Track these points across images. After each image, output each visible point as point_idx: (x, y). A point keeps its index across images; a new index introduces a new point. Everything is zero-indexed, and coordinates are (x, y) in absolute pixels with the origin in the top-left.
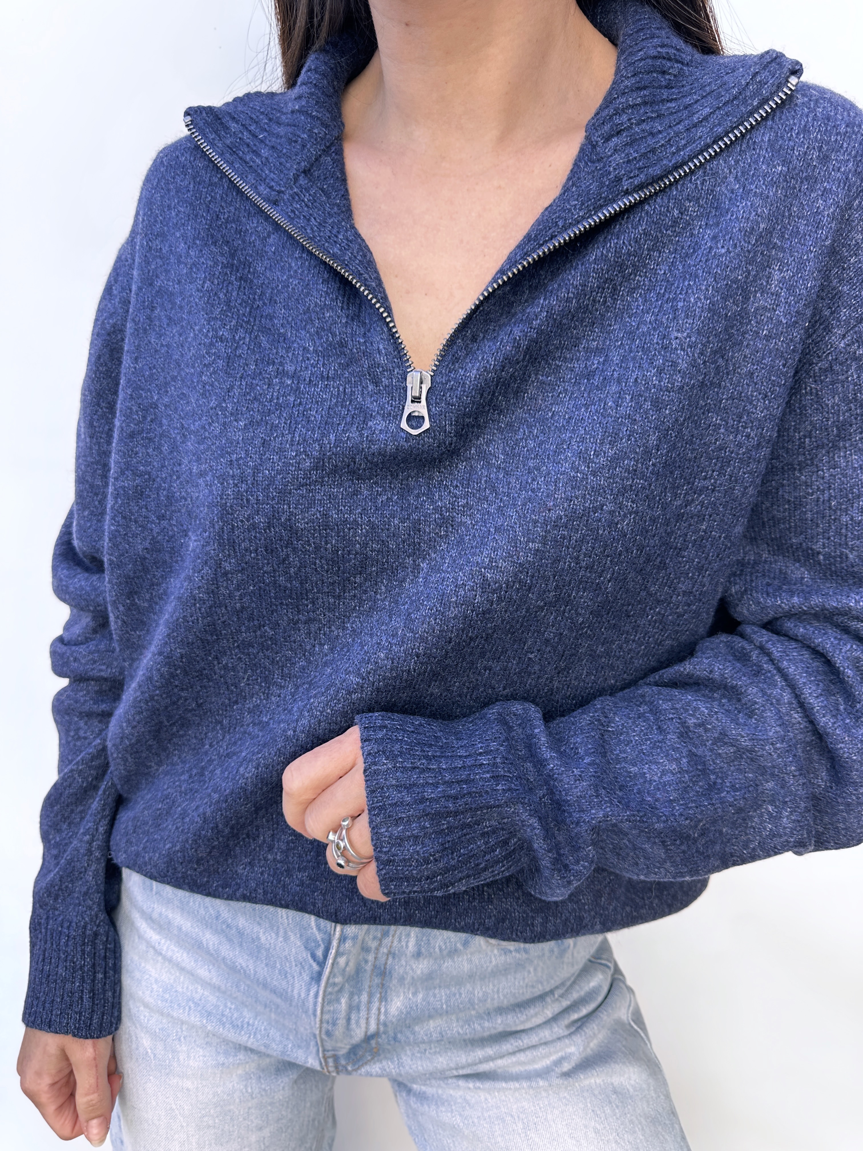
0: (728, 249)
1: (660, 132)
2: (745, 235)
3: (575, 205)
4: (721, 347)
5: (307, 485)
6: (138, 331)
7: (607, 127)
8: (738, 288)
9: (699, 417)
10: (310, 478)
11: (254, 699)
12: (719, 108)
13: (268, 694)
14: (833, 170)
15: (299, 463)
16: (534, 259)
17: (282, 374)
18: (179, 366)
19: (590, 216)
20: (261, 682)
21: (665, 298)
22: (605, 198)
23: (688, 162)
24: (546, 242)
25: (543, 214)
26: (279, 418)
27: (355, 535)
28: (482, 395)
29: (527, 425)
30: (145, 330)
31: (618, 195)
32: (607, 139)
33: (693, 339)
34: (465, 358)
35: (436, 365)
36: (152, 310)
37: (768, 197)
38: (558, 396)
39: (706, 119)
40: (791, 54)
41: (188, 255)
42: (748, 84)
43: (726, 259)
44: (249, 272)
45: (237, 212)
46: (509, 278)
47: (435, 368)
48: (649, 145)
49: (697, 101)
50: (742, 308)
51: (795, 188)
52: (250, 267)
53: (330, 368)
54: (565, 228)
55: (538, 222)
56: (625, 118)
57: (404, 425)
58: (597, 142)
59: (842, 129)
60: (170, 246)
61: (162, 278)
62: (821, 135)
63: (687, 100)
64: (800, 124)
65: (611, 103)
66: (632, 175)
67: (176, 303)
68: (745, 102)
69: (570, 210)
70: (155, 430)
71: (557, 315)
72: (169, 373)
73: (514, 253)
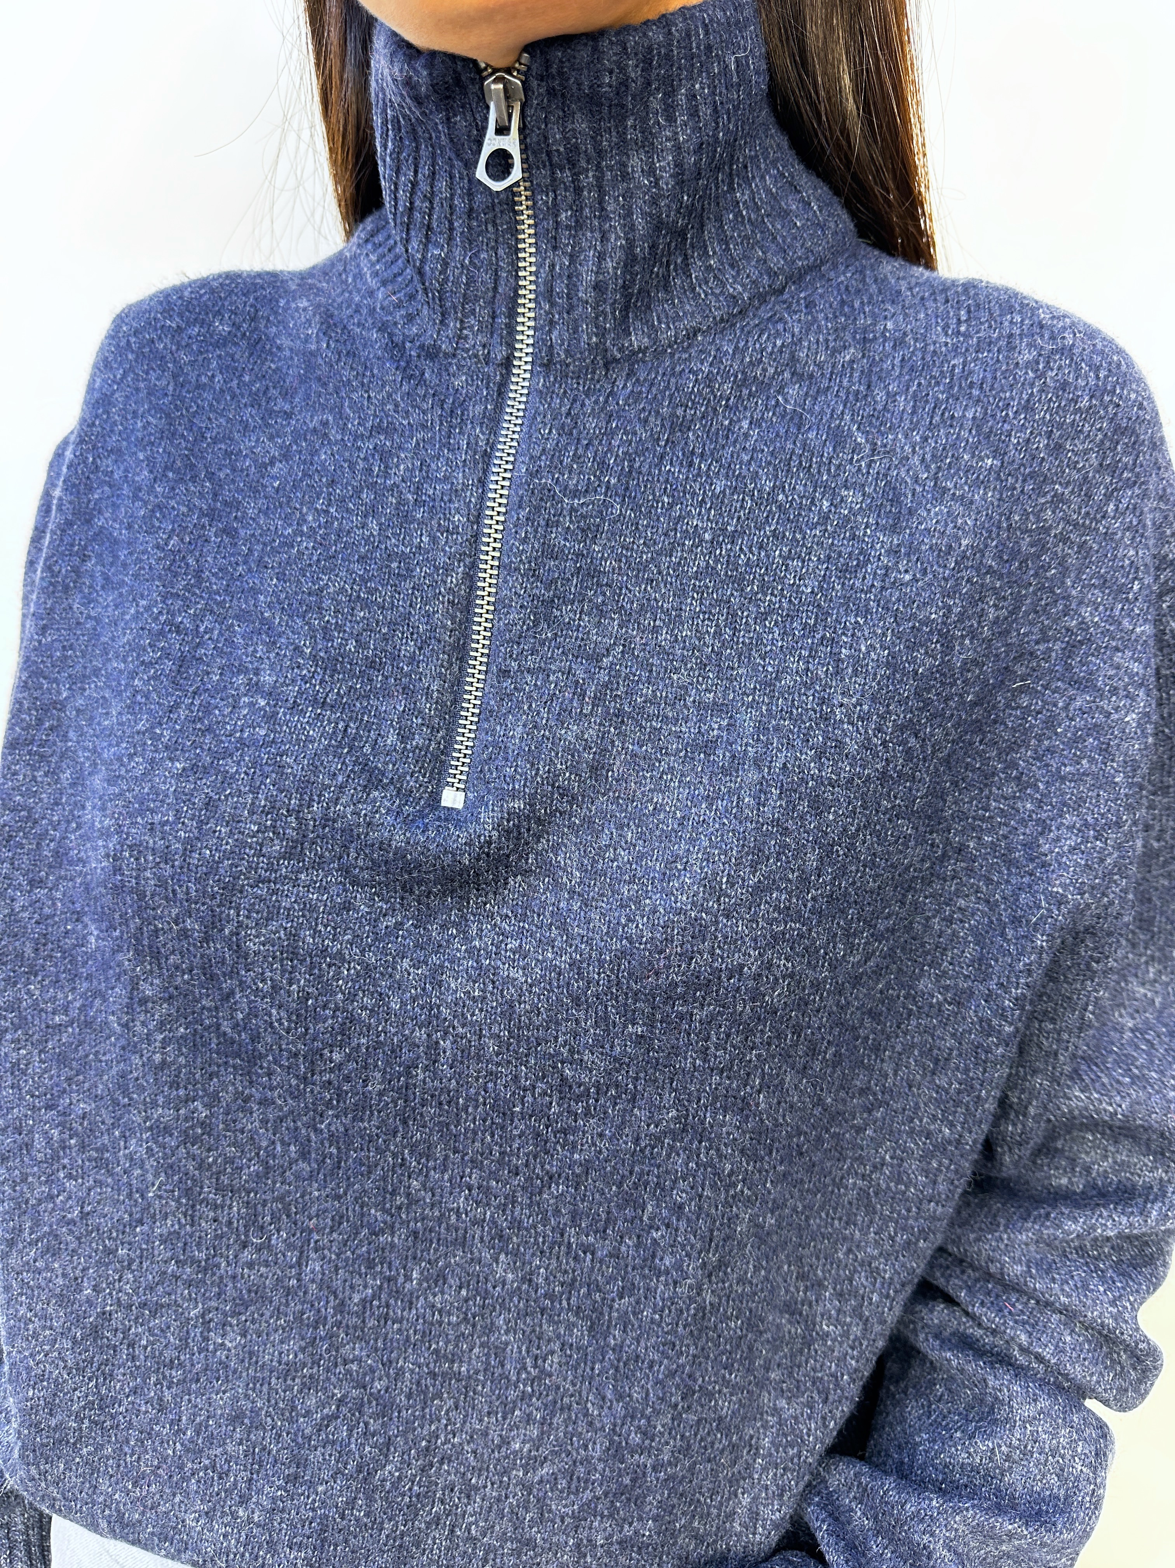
0: (914, 575)
2: (939, 556)
4: (911, 720)
5: (269, 881)
6: (54, 587)
8: (931, 632)
9: (883, 827)
10: (276, 871)
11: (169, 1222)
13: (192, 1216)
14: (1068, 466)
15: (261, 845)
17: (255, 688)
18: (107, 654)
20: (179, 1197)
26: (239, 764)
27: (337, 976)
30: (66, 588)
33: (865, 707)
36: (84, 561)
37: (972, 503)
41: (151, 490)
43: (911, 591)
50: (943, 662)
51: (1015, 488)
53: (332, 689)
59: (1084, 403)
60: (126, 470)
61: (108, 515)
62: (1051, 415)
64: (1020, 398)
67: (118, 557)
70: (55, 744)
72: (91, 661)
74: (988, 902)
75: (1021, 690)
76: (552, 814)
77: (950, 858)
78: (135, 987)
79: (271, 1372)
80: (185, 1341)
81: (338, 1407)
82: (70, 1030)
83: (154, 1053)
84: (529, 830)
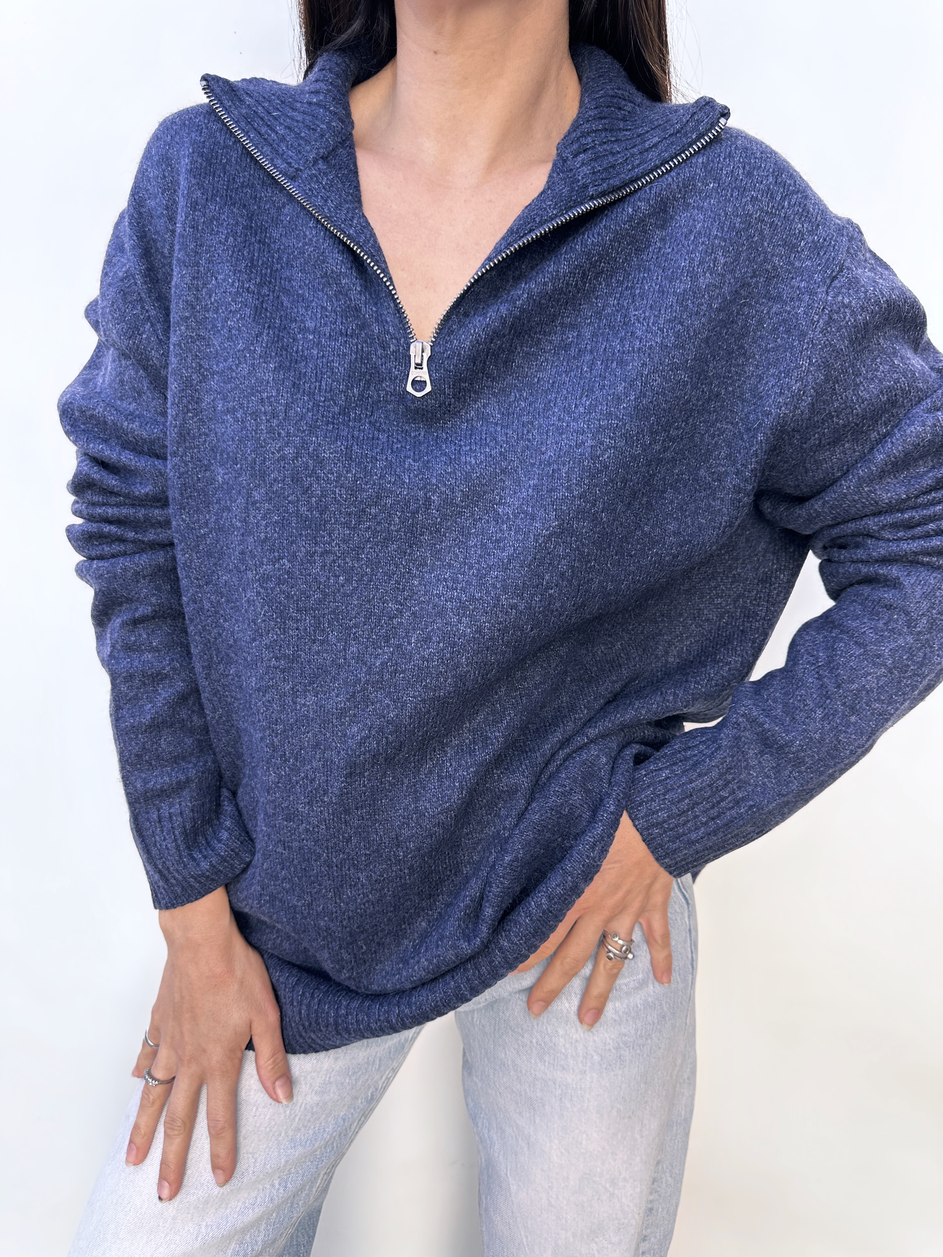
1: (618, 152)
3: (550, 205)
7: (575, 146)
12: (665, 138)
13: (284, 629)
16: (515, 249)
17: (304, 330)
19: (562, 215)
20: (277, 618)
21: (625, 286)
22: (575, 200)
23: (641, 177)
24: (525, 234)
25: (523, 211)
28: (474, 363)
29: (517, 390)
31: (584, 199)
32: (576, 156)
34: (459, 330)
35: (434, 337)
38: (541, 364)
39: (655, 145)
40: (720, 100)
42: (688, 121)
44: (266, 236)
45: (251, 178)
46: (495, 264)
47: (434, 340)
48: (610, 162)
49: (647, 132)
52: (266, 233)
53: (348, 327)
54: (541, 224)
55: (520, 218)
56: (589, 139)
57: (409, 388)
58: (567, 157)
59: (758, 155)
62: (743, 159)
63: (640, 131)
64: (726, 152)
65: (578, 128)
66: (597, 183)
68: (686, 134)
69: (545, 209)
71: (536, 296)
73: (499, 244)
74: (732, 423)
75: (744, 304)
76: (483, 388)
77: (712, 400)
78: (249, 495)
79: (332, 715)
80: (283, 706)
81: (369, 731)
82: (211, 536)
83: (260, 533)
84: (470, 397)
